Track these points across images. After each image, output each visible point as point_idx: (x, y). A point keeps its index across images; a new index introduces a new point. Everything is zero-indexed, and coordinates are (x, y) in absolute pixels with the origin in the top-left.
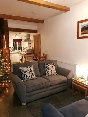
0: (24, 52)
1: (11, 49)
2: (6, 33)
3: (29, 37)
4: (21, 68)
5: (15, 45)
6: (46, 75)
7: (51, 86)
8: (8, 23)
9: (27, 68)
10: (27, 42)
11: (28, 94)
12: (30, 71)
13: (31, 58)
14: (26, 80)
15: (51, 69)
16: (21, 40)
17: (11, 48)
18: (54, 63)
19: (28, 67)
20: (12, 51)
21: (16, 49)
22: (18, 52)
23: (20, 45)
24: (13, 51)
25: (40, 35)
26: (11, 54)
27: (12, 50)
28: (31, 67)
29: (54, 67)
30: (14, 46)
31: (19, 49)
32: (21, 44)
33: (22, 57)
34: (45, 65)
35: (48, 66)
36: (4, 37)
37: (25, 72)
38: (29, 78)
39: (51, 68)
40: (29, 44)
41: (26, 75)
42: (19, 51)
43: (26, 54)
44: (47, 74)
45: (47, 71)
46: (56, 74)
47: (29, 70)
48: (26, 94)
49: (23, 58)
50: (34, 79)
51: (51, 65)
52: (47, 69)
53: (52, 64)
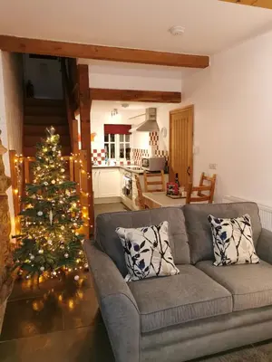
0: (135, 164)
1: (99, 155)
2: (82, 104)
3: (155, 116)
4: (121, 231)
5: (110, 143)
6: (214, 260)
7: (236, 313)
8: (90, 75)
9: (146, 230)
10: (147, 134)
11: (147, 341)
12: (155, 245)
13: (160, 187)
14: (141, 279)
15: (237, 239)
16: (129, 127)
17: (99, 151)
18: (248, 216)
19: (150, 230)
20: (100, 163)
21: (113, 156)
22: (118, 164)
23: (125, 143)
24: (103, 162)
25: (190, 109)
26: (98, 171)
27: (99, 159)
28: (159, 229)
29: (248, 231)
30: (107, 145)
31: (122, 156)
32: (127, 140)
33: (131, 182)
34: (213, 222)
35: (224, 229)
36: (78, 118)
37: (137, 248)
38: (152, 272)
39: (237, 234)
40: (154, 138)
41: (139, 259)
42: (122, 163)
43: (141, 171)
44: (219, 259)
45: (221, 246)
46: (255, 259)
47: (153, 240)
48: (137, 341)
49: (134, 184)
50: (168, 275)
51: (236, 225)
52: (218, 237)
53: (238, 219)
